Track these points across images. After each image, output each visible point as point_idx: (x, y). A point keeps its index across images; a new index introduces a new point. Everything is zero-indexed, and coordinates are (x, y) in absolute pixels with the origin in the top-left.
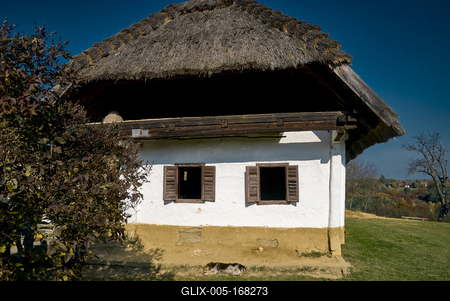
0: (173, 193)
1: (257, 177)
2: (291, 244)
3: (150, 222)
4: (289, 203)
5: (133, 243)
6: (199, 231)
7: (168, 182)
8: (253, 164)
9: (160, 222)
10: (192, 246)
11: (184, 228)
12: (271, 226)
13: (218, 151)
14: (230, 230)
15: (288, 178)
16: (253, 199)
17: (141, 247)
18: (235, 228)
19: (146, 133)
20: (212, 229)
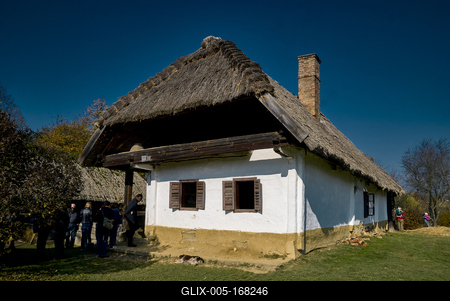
0: (177, 203)
1: (233, 190)
2: (258, 246)
3: (164, 225)
4: (256, 211)
5: (154, 240)
6: (194, 233)
7: (173, 195)
8: (230, 179)
9: (170, 225)
10: (189, 244)
11: (185, 230)
12: (243, 230)
13: (206, 170)
14: (214, 233)
15: (255, 190)
16: (229, 207)
17: (158, 244)
18: (217, 231)
19: (149, 159)
20: (203, 231)
